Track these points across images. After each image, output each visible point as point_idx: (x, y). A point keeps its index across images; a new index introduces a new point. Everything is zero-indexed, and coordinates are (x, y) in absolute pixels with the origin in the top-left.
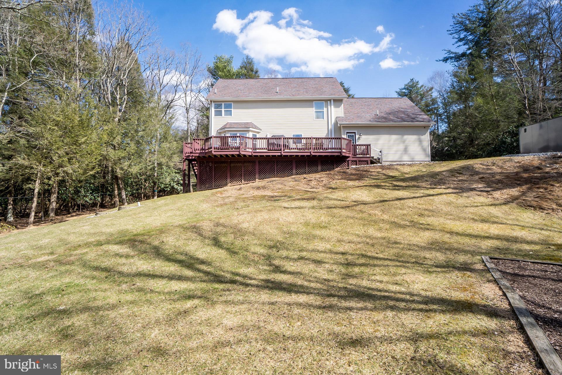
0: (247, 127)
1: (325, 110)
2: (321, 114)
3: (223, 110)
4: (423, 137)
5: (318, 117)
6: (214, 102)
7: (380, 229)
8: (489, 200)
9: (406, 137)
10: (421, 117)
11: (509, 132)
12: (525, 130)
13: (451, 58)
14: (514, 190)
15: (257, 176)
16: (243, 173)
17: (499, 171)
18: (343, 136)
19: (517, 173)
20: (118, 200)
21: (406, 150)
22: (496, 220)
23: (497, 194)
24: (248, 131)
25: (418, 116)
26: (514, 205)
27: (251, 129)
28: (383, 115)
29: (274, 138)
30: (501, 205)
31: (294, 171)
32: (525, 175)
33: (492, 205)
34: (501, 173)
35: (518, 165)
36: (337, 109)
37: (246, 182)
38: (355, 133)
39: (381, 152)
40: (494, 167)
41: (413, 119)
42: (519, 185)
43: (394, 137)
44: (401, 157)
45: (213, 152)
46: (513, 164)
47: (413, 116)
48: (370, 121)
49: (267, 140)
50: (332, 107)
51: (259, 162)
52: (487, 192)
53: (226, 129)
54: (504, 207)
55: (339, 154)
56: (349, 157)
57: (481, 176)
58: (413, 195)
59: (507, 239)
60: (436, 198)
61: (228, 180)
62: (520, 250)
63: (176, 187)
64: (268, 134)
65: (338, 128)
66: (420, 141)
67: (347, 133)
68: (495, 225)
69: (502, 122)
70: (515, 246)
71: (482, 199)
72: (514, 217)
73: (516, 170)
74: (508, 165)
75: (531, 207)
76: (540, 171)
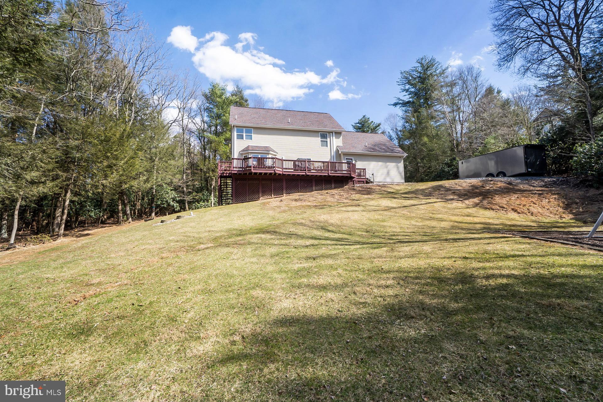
0: (267, 150)
1: (328, 140)
2: (325, 143)
3: (244, 134)
4: (399, 164)
5: (322, 145)
6: (236, 127)
7: (417, 221)
8: (464, 205)
9: (388, 164)
10: (396, 149)
11: (445, 163)
12: (462, 163)
13: (400, 103)
14: (475, 199)
15: (284, 191)
16: (273, 188)
17: (461, 188)
18: (343, 161)
19: (472, 190)
20: (121, 215)
21: (388, 173)
22: (474, 215)
23: (467, 202)
24: (268, 154)
25: (394, 148)
26: (478, 207)
27: (271, 152)
28: (370, 146)
29: (299, 160)
30: (472, 208)
31: (314, 188)
32: (477, 191)
33: (467, 208)
34: (463, 190)
35: (470, 185)
36: (338, 140)
37: (275, 197)
38: (352, 159)
39: (373, 174)
41: (392, 151)
42: (477, 196)
43: (380, 163)
44: (385, 179)
45: (252, 170)
46: (468, 184)
47: (392, 148)
48: (363, 150)
49: (293, 162)
50: (334, 137)
51: (286, 180)
52: (461, 200)
53: (249, 151)
54: (474, 208)
55: (349, 175)
56: (354, 177)
57: (453, 191)
58: (420, 203)
60: (435, 204)
61: (260, 195)
63: (172, 203)
64: (283, 157)
65: (338, 154)
66: (398, 168)
67: (346, 159)
69: (441, 155)
71: (460, 204)
72: (481, 214)
73: (471, 188)
74: (464, 185)
75: (487, 208)
76: (484, 189)
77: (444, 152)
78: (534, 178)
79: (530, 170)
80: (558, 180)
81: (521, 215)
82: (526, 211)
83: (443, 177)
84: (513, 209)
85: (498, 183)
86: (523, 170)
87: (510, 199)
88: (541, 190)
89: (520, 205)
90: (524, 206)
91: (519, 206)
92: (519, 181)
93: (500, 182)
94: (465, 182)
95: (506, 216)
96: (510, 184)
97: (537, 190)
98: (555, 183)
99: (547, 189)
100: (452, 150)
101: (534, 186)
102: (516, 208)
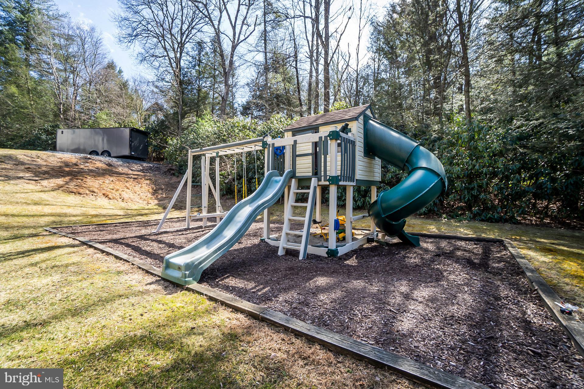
8: (38, 187)
11: (44, 129)
12: (62, 132)
14: (59, 180)
17: (45, 163)
19: (60, 167)
22: (48, 203)
23: (45, 183)
26: (60, 191)
30: (49, 191)
32: (67, 169)
33: (41, 191)
34: (47, 165)
35: (60, 160)
40: (38, 160)
42: (63, 176)
46: (56, 159)
52: (36, 180)
54: (52, 193)
57: (27, 166)
59: (59, 215)
62: (70, 221)
68: (47, 206)
69: (38, 118)
70: (66, 219)
71: (32, 186)
72: (61, 200)
73: (59, 164)
74: (51, 159)
75: (72, 192)
76: (77, 167)
77: (44, 115)
78: (135, 161)
79: (133, 153)
80: (153, 166)
81: (111, 201)
82: (118, 197)
83: (38, 146)
84: (104, 194)
85: (96, 163)
86: (126, 152)
87: (104, 182)
88: (138, 175)
89: (113, 189)
90: (117, 190)
91: (112, 191)
92: (120, 163)
93: (100, 162)
94: (54, 156)
95: (94, 202)
96: (109, 165)
97: (134, 175)
98: (150, 168)
99: (142, 174)
100: (56, 115)
101: (132, 170)
102: (108, 193)
